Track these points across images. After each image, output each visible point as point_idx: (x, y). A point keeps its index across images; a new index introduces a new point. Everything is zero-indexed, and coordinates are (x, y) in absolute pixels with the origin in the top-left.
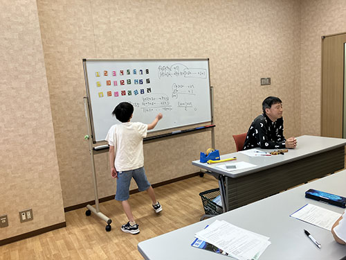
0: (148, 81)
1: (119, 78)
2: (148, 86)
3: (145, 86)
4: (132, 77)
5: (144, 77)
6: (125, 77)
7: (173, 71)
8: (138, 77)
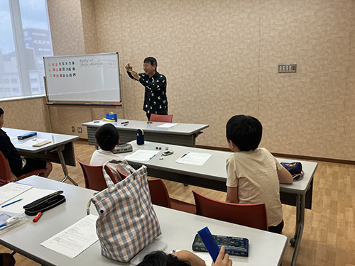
0: (74, 69)
1: (59, 67)
2: (74, 72)
3: (72, 72)
4: (65, 67)
5: (72, 66)
6: (62, 67)
7: (90, 63)
8: (68, 66)
